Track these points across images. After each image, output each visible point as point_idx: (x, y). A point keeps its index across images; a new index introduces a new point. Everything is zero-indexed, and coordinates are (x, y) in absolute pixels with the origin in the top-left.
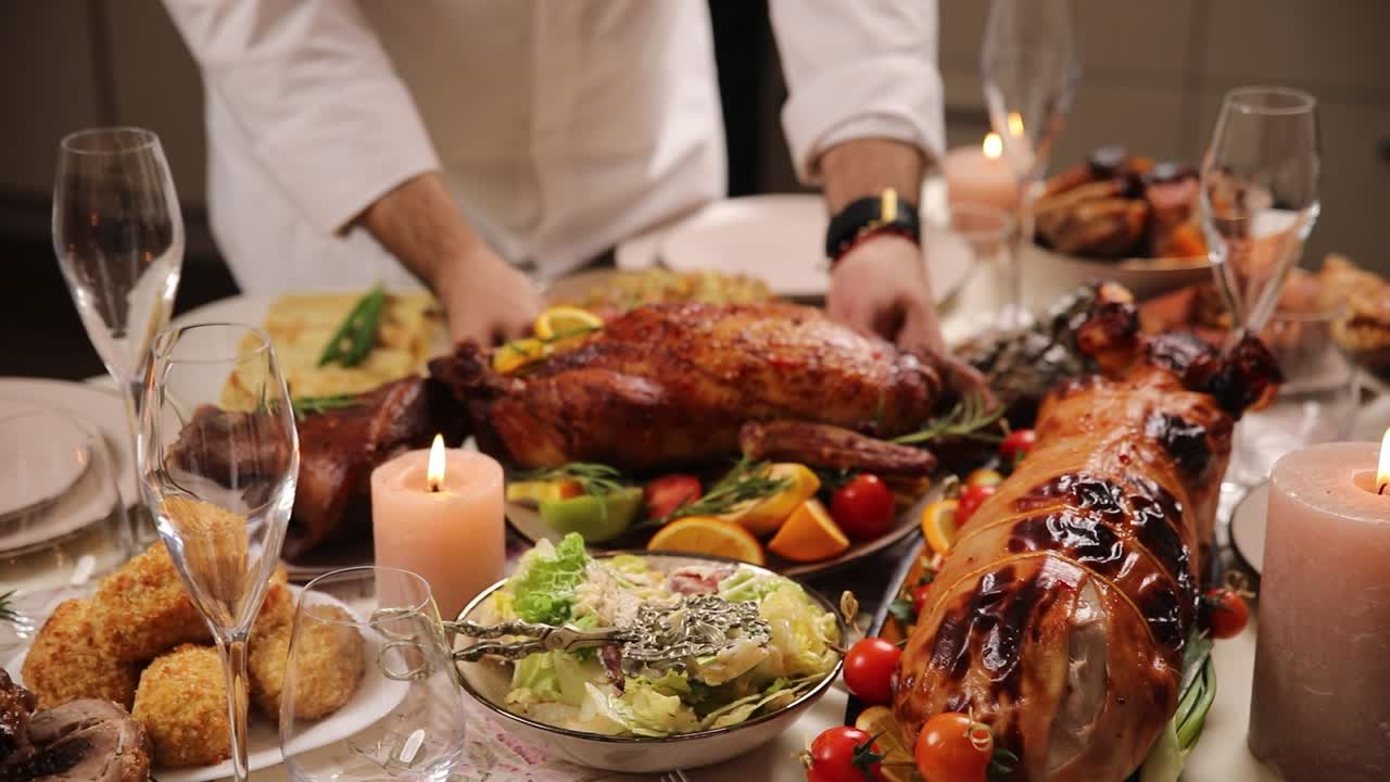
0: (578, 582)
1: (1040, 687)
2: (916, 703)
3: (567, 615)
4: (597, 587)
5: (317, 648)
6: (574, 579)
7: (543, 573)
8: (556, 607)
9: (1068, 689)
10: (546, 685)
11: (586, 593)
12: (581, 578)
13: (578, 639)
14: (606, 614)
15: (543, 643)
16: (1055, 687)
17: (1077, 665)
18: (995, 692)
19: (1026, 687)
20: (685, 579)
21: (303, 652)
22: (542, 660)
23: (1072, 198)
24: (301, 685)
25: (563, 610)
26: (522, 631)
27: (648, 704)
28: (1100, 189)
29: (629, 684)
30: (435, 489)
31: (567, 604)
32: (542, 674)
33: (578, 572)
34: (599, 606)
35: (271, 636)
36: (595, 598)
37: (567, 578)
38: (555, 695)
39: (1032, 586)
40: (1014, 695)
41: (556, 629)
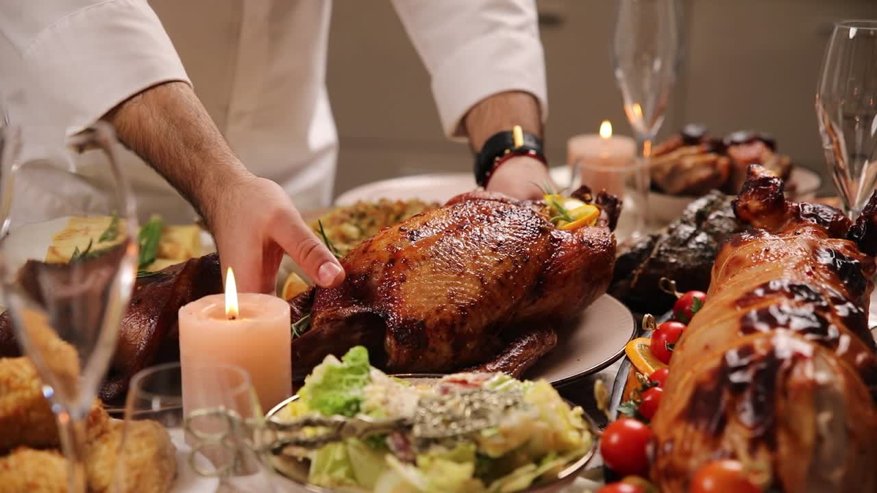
0: (365, 384)
1: (794, 437)
2: (678, 461)
3: (358, 410)
4: (382, 388)
5: (140, 449)
6: (361, 383)
7: (335, 377)
8: (348, 405)
9: (819, 439)
10: (341, 473)
11: (373, 392)
12: (367, 381)
13: (371, 427)
14: (391, 409)
15: (338, 434)
16: (808, 437)
17: (825, 417)
18: (754, 445)
19: (782, 438)
20: (452, 385)
21: (129, 452)
22: (336, 451)
23: (674, 156)
24: (128, 480)
25: (354, 407)
26: (320, 423)
27: (441, 472)
28: (694, 150)
29: (422, 460)
30: (234, 318)
31: (357, 402)
32: (336, 465)
33: (364, 377)
34: (385, 402)
35: (97, 444)
36: (380, 396)
37: (356, 381)
38: (349, 481)
39: (772, 357)
40: (772, 446)
41: (350, 421)
